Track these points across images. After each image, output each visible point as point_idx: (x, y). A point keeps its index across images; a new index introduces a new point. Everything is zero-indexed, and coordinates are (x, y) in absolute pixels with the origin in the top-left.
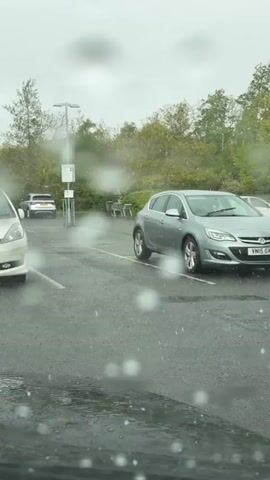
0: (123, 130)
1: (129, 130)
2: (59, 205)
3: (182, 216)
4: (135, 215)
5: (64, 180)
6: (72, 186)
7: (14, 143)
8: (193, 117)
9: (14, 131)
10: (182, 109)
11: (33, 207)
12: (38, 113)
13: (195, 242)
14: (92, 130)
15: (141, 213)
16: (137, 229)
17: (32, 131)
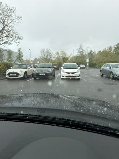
0: (99, 52)
1: (100, 52)
2: (86, 66)
3: (110, 68)
4: (100, 68)
5: (87, 62)
6: (88, 63)
7: (78, 55)
8: (113, 49)
9: (78, 53)
10: (110, 47)
11: (81, 67)
12: (83, 50)
13: (113, 73)
14: (92, 52)
15: (102, 68)
16: (101, 70)
17: (81, 53)
